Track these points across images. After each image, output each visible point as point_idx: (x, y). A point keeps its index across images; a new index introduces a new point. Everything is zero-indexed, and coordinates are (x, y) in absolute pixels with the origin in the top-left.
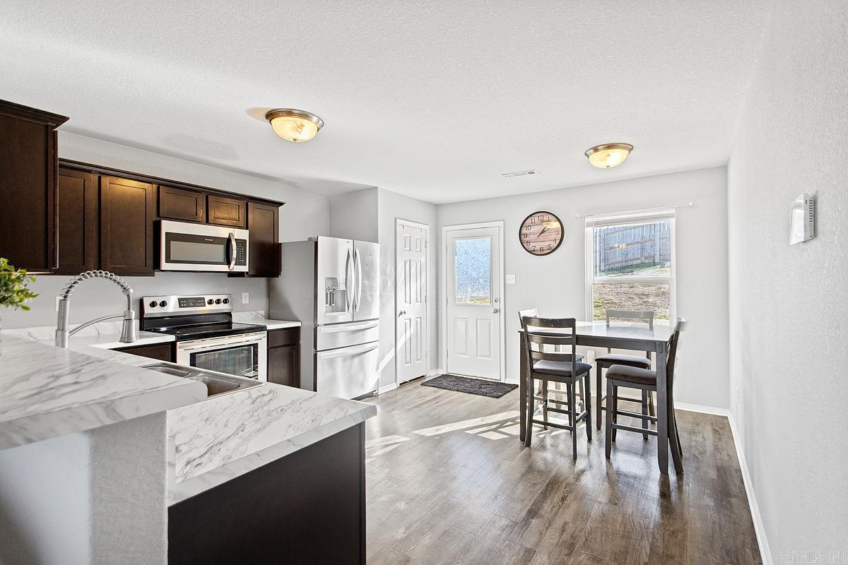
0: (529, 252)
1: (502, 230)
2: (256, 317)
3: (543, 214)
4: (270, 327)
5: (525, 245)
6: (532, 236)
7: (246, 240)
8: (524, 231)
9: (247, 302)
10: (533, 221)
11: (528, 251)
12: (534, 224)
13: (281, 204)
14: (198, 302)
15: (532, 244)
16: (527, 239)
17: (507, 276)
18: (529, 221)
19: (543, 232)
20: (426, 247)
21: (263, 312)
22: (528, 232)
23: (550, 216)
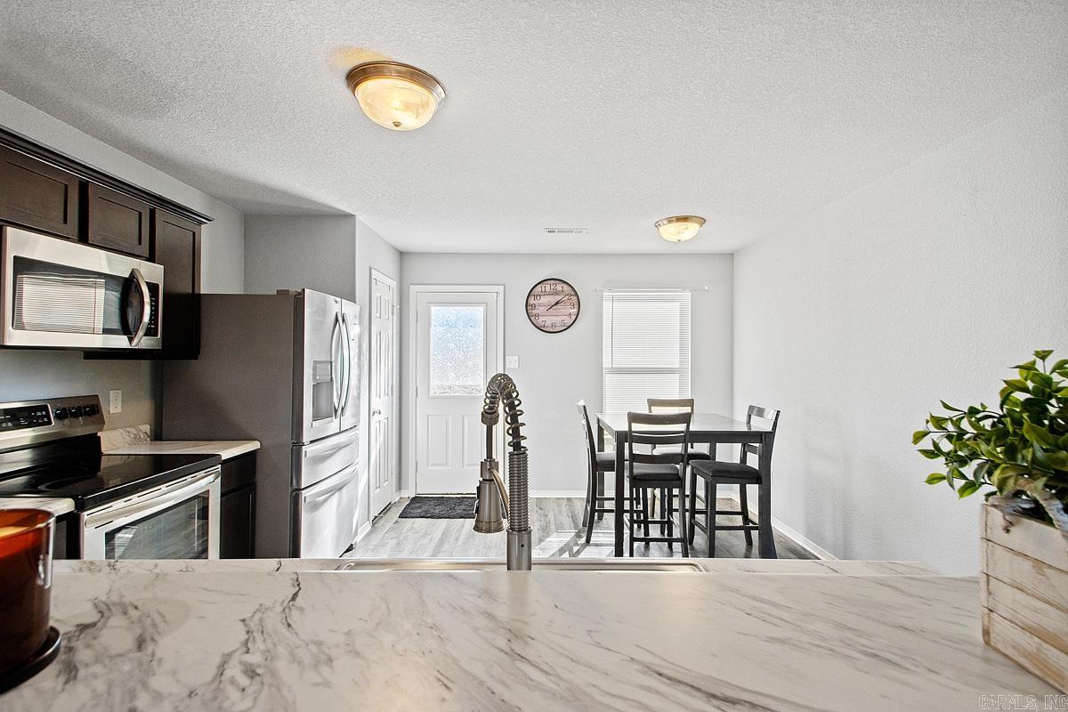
0: (538, 328)
1: (501, 296)
2: (137, 440)
3: (555, 282)
5: (533, 319)
6: (541, 308)
7: (157, 285)
8: (532, 301)
9: (119, 410)
10: (543, 290)
11: (536, 327)
12: (545, 293)
14: (37, 415)
15: (542, 319)
16: (534, 312)
17: (507, 358)
18: (538, 289)
19: (557, 303)
20: (393, 314)
21: (147, 428)
22: (536, 302)
23: (565, 286)
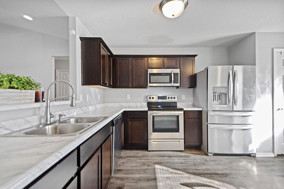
4: (185, 109)
7: (178, 73)
9: (184, 99)
13: (196, 56)
14: (164, 98)
21: (191, 103)
